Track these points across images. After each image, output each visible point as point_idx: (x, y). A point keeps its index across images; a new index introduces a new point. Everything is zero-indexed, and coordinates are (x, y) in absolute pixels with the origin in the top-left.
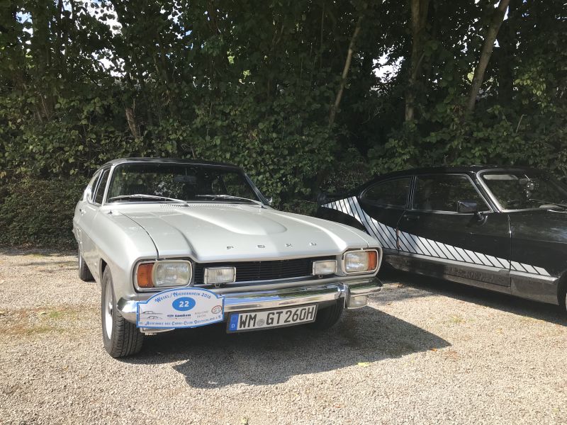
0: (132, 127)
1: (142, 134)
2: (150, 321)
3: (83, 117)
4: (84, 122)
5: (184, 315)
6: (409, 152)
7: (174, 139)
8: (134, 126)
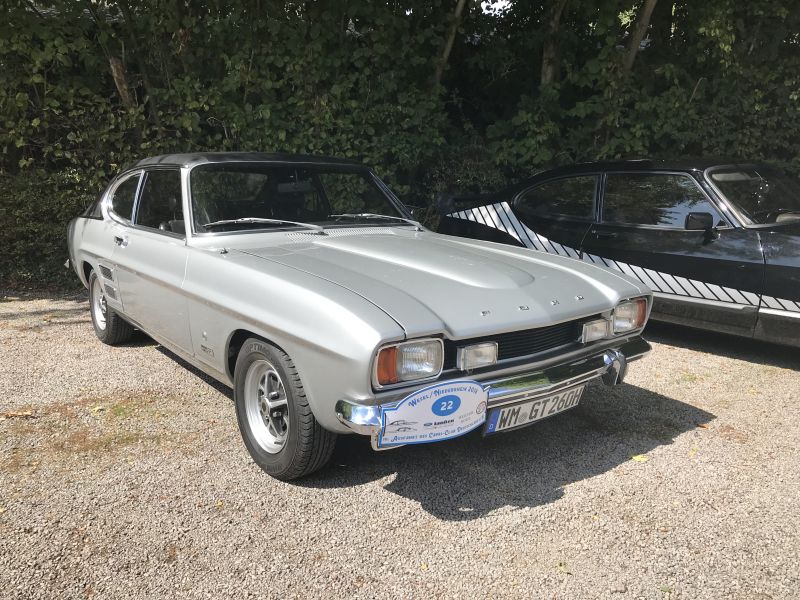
0: (123, 89)
1: (140, 101)
2: (399, 434)
3: (35, 70)
4: (37, 79)
5: (445, 422)
6: (547, 131)
7: (195, 110)
8: (125, 87)
